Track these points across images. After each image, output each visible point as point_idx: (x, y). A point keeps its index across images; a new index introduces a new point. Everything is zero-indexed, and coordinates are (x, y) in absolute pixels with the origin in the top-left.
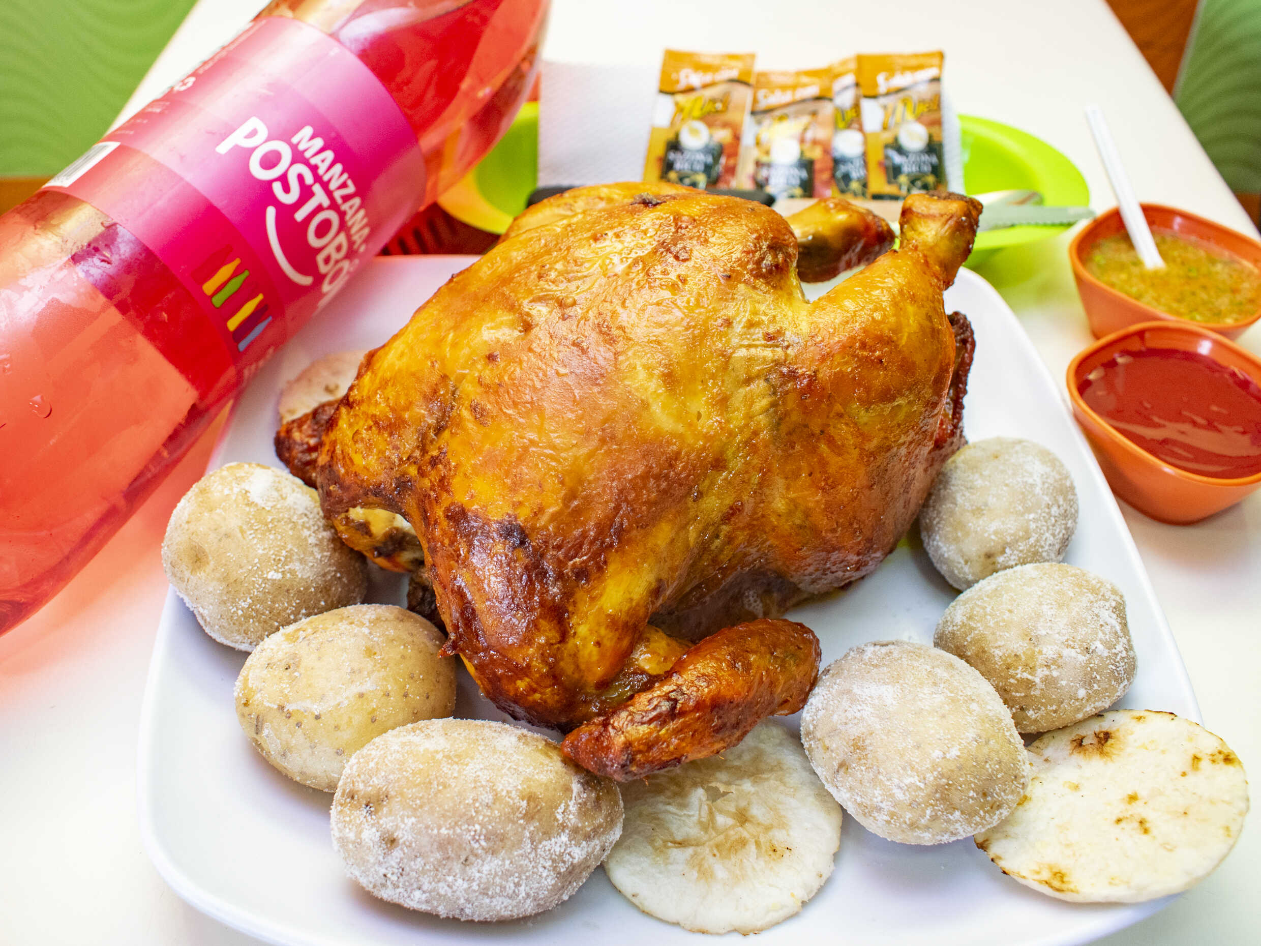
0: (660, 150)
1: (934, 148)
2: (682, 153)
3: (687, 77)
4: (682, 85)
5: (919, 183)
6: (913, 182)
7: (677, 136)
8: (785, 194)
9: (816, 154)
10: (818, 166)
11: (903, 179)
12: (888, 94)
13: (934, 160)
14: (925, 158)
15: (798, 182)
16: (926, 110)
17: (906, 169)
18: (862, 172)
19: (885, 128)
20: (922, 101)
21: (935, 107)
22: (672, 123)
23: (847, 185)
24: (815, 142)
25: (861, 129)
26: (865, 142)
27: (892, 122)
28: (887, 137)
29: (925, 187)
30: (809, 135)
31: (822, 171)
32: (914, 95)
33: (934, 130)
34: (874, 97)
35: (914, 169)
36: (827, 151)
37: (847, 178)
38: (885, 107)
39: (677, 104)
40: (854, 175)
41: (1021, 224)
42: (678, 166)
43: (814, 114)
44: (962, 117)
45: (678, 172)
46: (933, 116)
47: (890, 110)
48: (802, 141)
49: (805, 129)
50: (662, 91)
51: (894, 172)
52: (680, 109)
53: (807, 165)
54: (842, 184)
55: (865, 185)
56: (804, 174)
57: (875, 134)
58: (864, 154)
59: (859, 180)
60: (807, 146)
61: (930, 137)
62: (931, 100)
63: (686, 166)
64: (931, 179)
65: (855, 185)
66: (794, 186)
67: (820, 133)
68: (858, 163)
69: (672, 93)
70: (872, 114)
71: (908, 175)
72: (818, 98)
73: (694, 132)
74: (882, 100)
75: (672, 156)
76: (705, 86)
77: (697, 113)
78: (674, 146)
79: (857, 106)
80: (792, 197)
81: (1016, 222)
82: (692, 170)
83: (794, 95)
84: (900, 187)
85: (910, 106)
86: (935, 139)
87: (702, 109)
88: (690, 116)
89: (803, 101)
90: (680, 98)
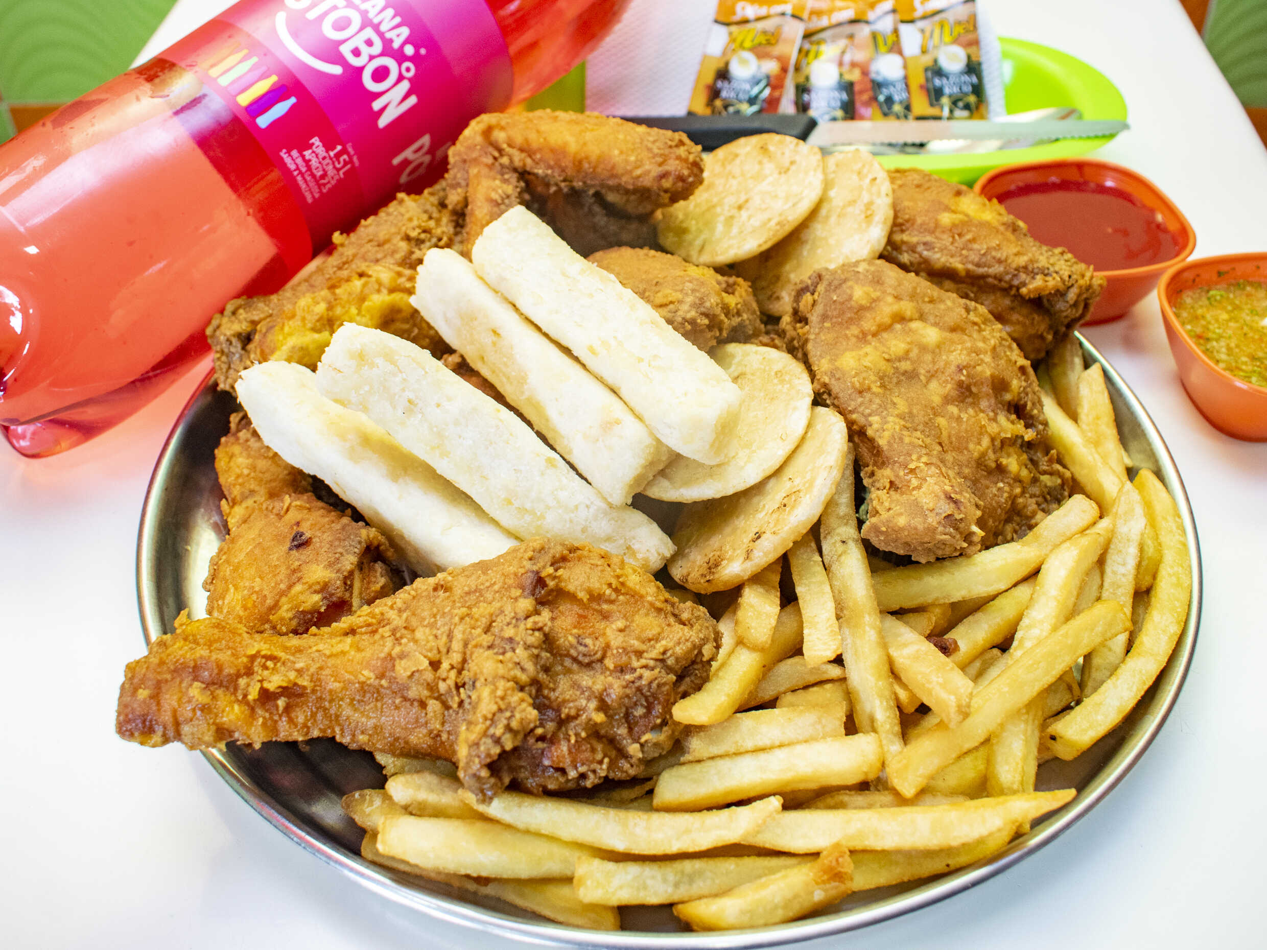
0: (709, 78)
1: (973, 68)
2: (730, 82)
3: (743, 8)
4: (738, 17)
5: (961, 104)
6: (955, 103)
7: (727, 64)
8: (827, 117)
9: (854, 76)
10: (857, 88)
11: (945, 101)
12: (924, 17)
13: (974, 80)
14: (966, 78)
15: (839, 104)
16: (962, 31)
17: (947, 91)
18: (904, 95)
19: (924, 51)
20: (959, 23)
21: (972, 28)
22: (724, 53)
23: (890, 108)
24: (853, 65)
25: (900, 53)
26: (905, 67)
27: (931, 45)
28: (927, 60)
29: (967, 107)
30: (847, 58)
31: (861, 92)
32: (950, 16)
33: (972, 50)
34: (912, 21)
35: (956, 90)
36: (865, 73)
37: (889, 100)
38: (922, 31)
39: (730, 34)
40: (897, 98)
41: (1065, 138)
42: (724, 94)
43: (851, 37)
44: (1001, 39)
45: (724, 100)
46: (971, 36)
47: (928, 34)
48: (841, 64)
49: (843, 52)
50: (716, 21)
51: (935, 95)
52: (733, 40)
53: (848, 87)
54: (885, 108)
55: (908, 108)
56: (845, 96)
57: (915, 58)
58: (906, 78)
59: (901, 102)
60: (846, 68)
61: (969, 57)
62: (968, 22)
63: (732, 95)
64: (972, 99)
65: (897, 108)
66: (834, 109)
67: (860, 56)
68: (901, 86)
69: (727, 24)
70: (911, 38)
71: (950, 96)
72: (853, 22)
73: (744, 62)
74: (920, 24)
75: (719, 84)
76: (759, 19)
77: (748, 44)
78: (723, 74)
79: (896, 31)
80: (834, 119)
81: (1060, 136)
82: (737, 99)
83: (829, 19)
84: (942, 108)
85: (947, 30)
86: (974, 58)
87: (753, 41)
88: (741, 47)
89: (839, 25)
90: (734, 28)
